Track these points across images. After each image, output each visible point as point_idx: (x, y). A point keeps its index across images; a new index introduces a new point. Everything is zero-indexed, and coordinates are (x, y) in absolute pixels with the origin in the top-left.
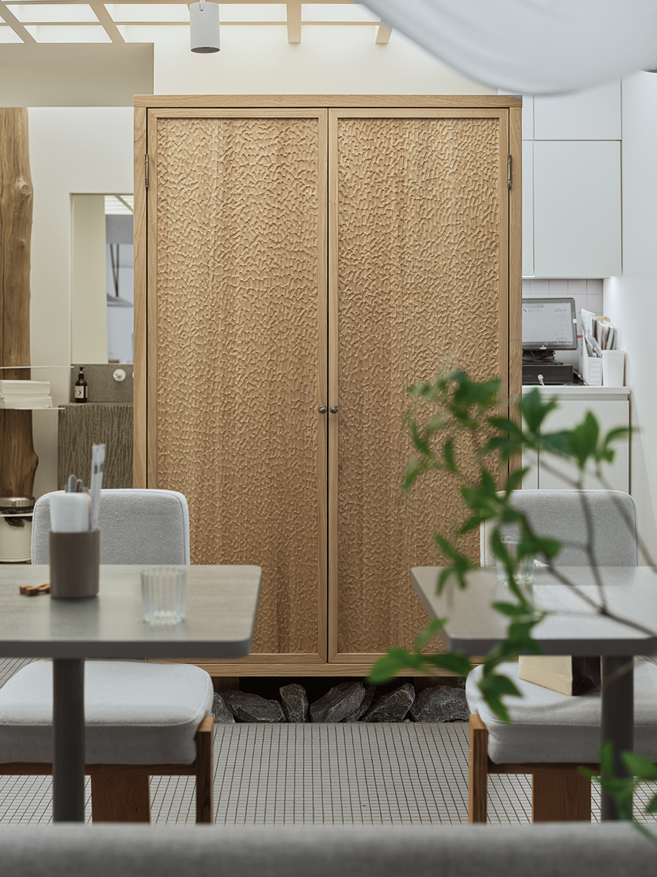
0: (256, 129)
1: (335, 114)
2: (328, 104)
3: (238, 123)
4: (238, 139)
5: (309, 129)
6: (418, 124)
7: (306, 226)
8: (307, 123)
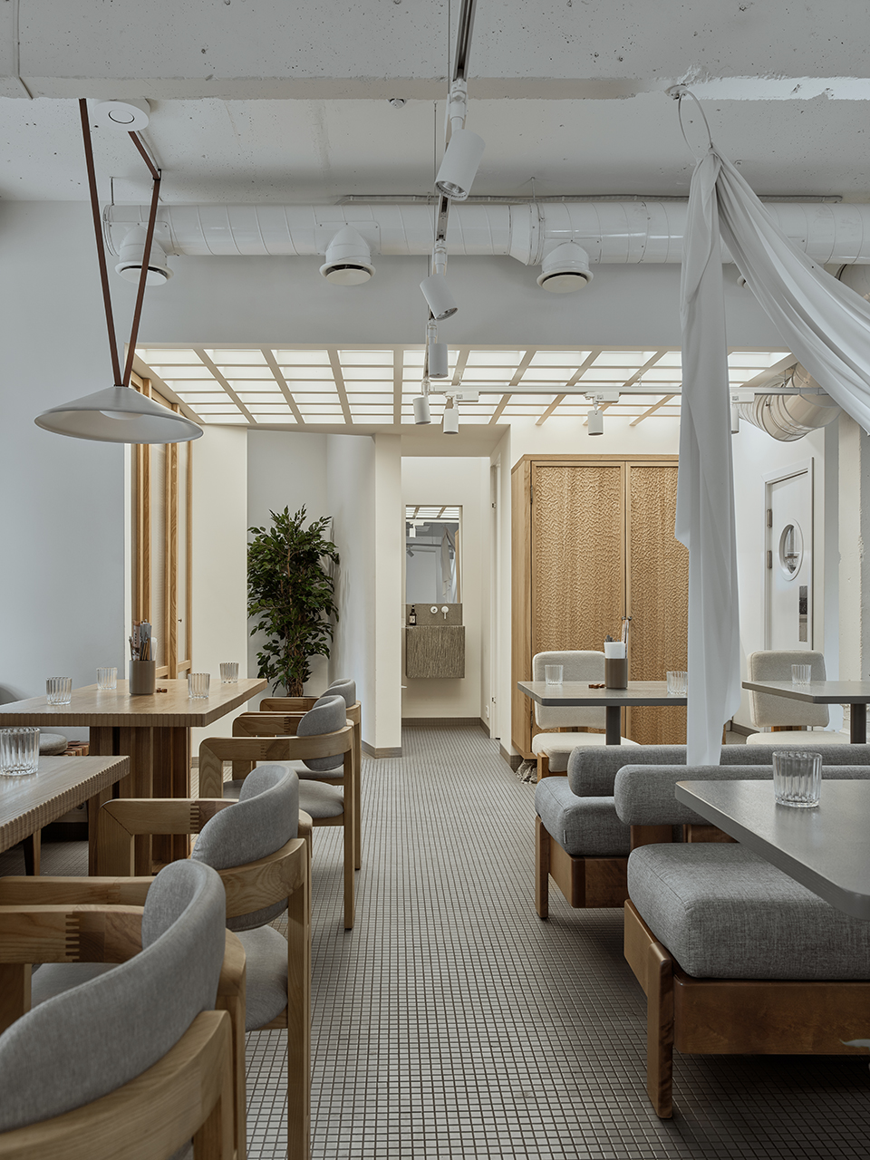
0: (587, 473)
1: (629, 465)
2: (625, 459)
3: (578, 469)
4: (579, 477)
5: (615, 472)
6: (671, 470)
7: (614, 523)
8: (614, 469)
